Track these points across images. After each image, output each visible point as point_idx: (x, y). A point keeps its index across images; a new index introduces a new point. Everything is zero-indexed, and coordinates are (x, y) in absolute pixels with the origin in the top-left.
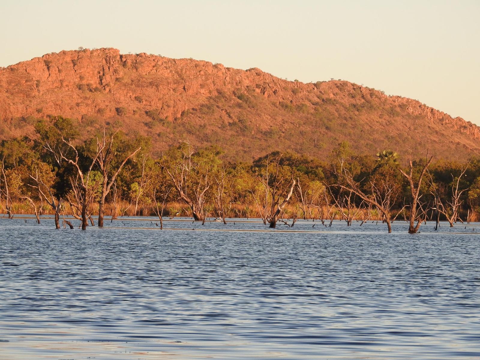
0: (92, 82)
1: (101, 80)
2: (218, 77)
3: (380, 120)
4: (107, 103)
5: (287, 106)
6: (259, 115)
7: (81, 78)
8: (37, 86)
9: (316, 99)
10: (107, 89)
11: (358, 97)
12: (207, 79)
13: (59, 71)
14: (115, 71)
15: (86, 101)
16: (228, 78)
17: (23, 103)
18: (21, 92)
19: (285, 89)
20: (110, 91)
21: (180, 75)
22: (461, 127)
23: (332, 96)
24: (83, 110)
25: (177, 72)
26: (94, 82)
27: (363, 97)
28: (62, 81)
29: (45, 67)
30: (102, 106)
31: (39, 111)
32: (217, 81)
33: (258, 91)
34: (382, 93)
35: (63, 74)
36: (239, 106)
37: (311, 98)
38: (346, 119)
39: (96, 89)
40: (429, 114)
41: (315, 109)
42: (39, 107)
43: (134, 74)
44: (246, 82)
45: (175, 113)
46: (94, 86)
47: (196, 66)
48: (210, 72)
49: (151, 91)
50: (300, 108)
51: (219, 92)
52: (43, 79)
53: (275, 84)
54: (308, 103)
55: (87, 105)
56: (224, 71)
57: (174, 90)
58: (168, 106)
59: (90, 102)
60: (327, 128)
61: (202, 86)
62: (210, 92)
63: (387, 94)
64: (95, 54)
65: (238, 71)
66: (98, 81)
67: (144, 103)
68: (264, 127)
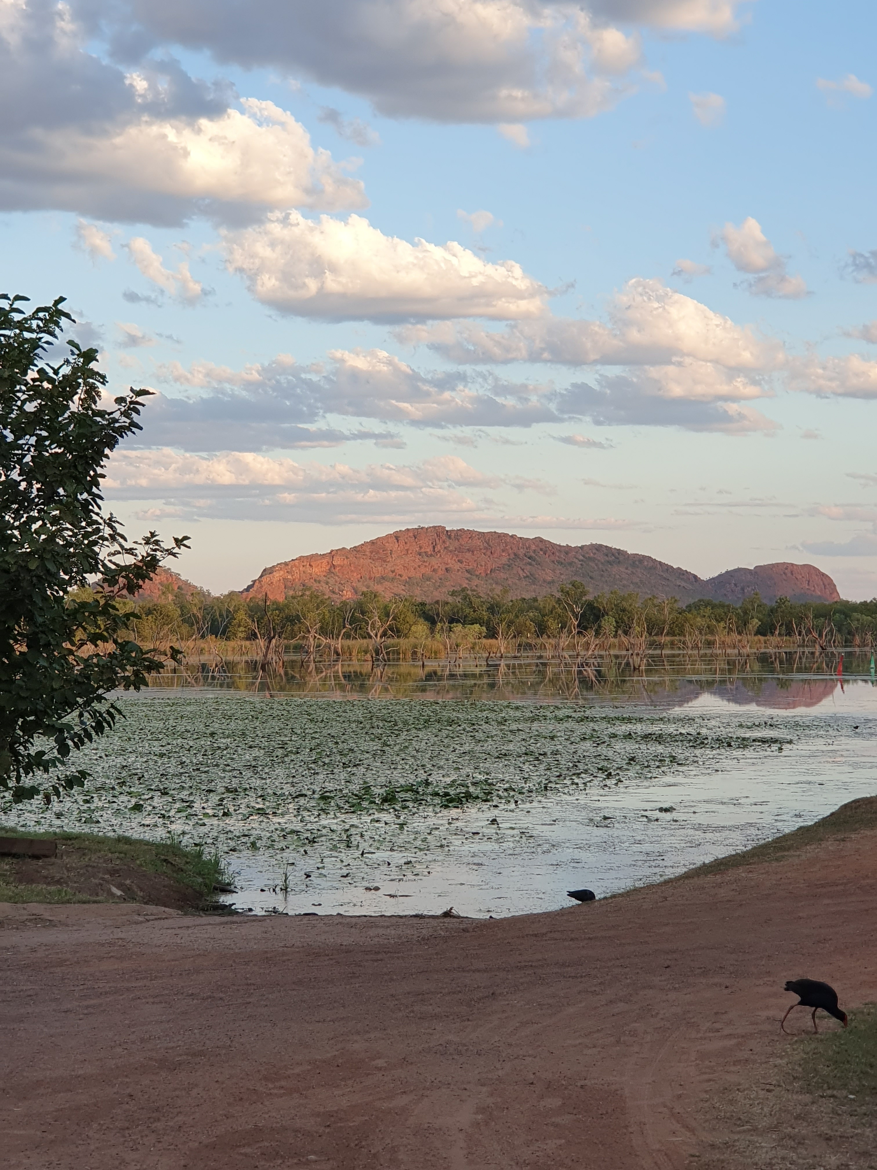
0: (428, 550)
1: (434, 548)
2: (514, 544)
3: (626, 571)
4: (439, 565)
5: (562, 563)
6: (544, 570)
7: (421, 548)
8: (391, 554)
9: (581, 557)
10: (439, 555)
11: (610, 555)
12: (506, 546)
13: (406, 543)
14: (444, 542)
15: (425, 564)
16: (521, 545)
17: (381, 566)
18: (380, 558)
19: (560, 551)
20: (441, 556)
21: (488, 544)
22: (680, 574)
23: (592, 555)
24: (423, 570)
25: (486, 542)
26: (429, 550)
27: (613, 555)
28: (407, 550)
29: (396, 541)
30: (436, 567)
31: (393, 572)
32: (513, 546)
33: (541, 553)
34: (626, 552)
35: (408, 545)
36: (530, 564)
37: (577, 556)
38: (603, 571)
39: (431, 555)
40: (658, 566)
41: (581, 565)
42: (393, 569)
43: (456, 544)
44: (533, 547)
45: (486, 571)
46: (429, 553)
47: (499, 537)
48: (508, 540)
49: (468, 555)
50: (571, 564)
51: (515, 554)
52: (394, 549)
53: (553, 548)
54: (576, 561)
55: (425, 566)
56: (517, 539)
57: (484, 554)
58: (481, 566)
59: (427, 564)
60: (591, 578)
61: (503, 551)
62: (509, 555)
63: (629, 552)
64: (429, 530)
65: (528, 539)
66: (431, 548)
67: (465, 563)
68: (549, 579)
